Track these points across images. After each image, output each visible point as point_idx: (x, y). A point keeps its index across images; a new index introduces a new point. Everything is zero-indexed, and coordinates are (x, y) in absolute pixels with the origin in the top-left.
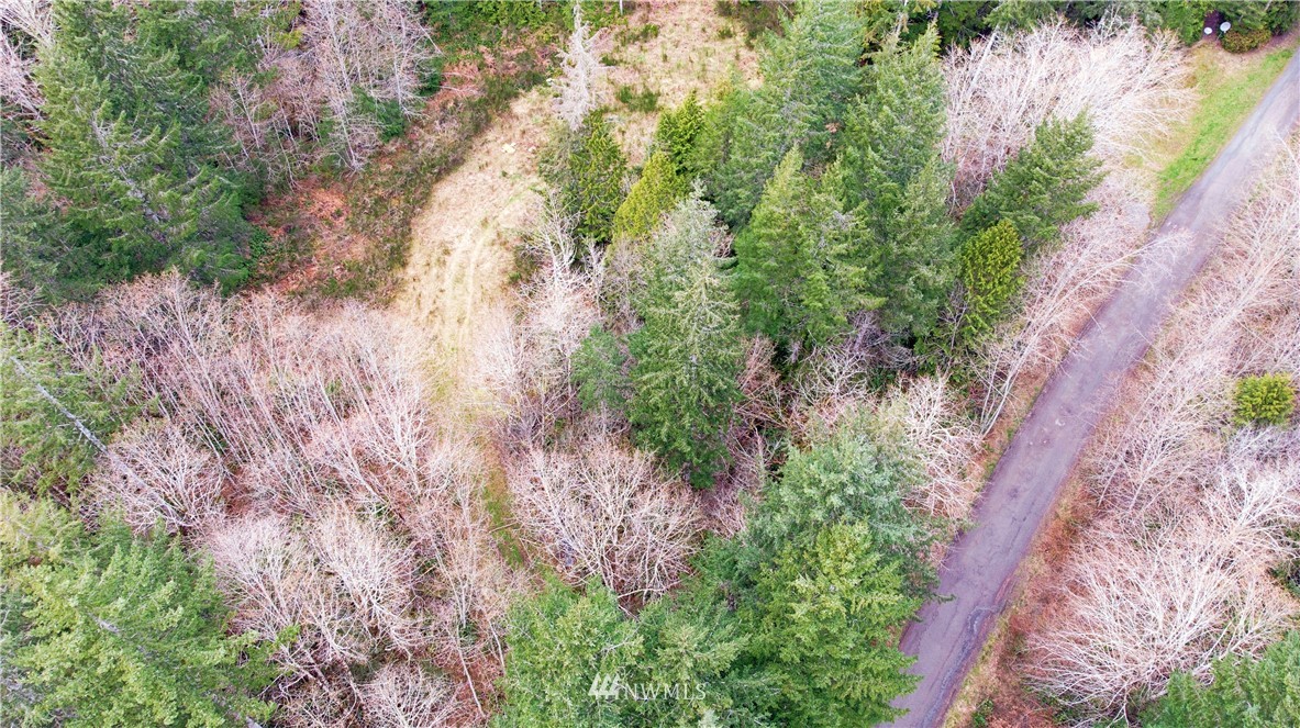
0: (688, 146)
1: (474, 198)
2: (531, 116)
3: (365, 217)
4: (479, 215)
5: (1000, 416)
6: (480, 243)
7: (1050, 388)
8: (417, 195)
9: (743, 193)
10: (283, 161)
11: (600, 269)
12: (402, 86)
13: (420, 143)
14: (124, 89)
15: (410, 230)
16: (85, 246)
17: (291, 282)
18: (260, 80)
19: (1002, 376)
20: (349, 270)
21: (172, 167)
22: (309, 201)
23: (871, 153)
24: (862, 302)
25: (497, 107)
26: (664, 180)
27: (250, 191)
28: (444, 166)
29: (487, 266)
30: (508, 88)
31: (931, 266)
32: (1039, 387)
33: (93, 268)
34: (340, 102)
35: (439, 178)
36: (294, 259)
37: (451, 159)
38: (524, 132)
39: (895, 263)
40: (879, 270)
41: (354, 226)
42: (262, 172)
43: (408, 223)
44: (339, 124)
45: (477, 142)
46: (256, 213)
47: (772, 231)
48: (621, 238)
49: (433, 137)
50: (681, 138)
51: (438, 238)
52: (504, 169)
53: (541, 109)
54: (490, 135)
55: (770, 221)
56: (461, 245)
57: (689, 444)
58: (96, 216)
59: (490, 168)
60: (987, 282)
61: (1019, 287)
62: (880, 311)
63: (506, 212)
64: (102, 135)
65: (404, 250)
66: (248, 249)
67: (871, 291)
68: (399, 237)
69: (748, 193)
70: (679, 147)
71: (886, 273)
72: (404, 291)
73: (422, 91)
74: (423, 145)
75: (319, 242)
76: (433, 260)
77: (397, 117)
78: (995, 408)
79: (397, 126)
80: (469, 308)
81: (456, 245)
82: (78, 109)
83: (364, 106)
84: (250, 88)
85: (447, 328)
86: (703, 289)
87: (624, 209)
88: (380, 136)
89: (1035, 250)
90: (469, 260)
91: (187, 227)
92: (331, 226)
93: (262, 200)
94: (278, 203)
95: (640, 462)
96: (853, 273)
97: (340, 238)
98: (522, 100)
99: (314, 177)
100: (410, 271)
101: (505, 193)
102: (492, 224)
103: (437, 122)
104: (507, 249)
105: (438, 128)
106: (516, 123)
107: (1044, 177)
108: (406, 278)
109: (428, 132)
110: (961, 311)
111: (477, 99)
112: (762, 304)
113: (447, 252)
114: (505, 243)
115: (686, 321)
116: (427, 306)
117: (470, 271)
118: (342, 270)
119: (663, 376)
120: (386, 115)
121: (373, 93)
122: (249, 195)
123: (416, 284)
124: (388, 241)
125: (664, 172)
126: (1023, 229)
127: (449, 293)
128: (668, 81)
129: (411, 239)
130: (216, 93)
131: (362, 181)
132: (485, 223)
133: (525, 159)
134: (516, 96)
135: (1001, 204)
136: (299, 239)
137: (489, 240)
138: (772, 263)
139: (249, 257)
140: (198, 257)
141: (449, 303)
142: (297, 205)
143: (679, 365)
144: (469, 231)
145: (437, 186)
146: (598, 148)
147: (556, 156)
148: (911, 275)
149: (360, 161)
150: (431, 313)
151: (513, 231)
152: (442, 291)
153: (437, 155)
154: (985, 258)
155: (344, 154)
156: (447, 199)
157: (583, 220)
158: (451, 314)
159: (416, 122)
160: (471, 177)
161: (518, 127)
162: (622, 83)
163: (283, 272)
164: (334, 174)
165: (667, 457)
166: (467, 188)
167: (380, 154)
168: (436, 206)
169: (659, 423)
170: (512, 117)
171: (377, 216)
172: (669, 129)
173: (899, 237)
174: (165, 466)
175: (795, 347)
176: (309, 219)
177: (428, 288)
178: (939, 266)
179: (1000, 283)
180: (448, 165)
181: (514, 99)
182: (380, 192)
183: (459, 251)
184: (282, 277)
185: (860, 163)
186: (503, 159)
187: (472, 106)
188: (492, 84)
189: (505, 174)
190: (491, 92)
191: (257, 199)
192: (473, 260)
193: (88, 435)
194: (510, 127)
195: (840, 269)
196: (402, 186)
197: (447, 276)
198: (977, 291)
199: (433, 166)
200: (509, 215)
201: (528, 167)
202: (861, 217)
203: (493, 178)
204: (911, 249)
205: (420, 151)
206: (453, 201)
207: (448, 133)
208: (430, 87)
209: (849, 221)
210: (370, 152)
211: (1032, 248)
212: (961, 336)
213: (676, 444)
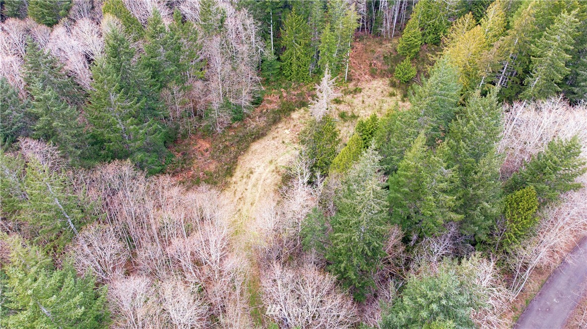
0: (370, 136)
1: (268, 151)
2: (299, 119)
3: (218, 153)
4: (269, 158)
5: (522, 291)
6: (267, 170)
7: (550, 281)
8: (243, 146)
9: (395, 158)
10: (187, 125)
11: (321, 186)
12: (245, 100)
13: (248, 125)
14: (126, 82)
15: (237, 161)
16: (95, 146)
17: (180, 177)
18: (184, 89)
19: (525, 267)
20: (207, 175)
21: (139, 117)
22: (195, 143)
23: (462, 143)
24: (452, 216)
25: (285, 113)
26: (357, 148)
27: (170, 136)
28: (257, 135)
29: (269, 181)
30: (291, 107)
31: (489, 203)
32: (544, 279)
33: (95, 156)
34: (216, 101)
35: (254, 140)
36: (183, 167)
37: (261, 133)
38: (295, 126)
39: (471, 199)
40: (462, 201)
41: (212, 157)
42: (177, 129)
43: (237, 158)
44: (214, 110)
45: (274, 127)
46: (171, 145)
47: (408, 174)
48: (333, 172)
49: (255, 123)
50: (367, 132)
51: (248, 166)
52: (284, 140)
53: (304, 117)
54: (280, 125)
55: (407, 168)
56: (258, 170)
57: (355, 275)
58: (102, 133)
59: (278, 139)
60: (518, 218)
61: (535, 222)
62: (461, 222)
63: (281, 158)
64: (113, 98)
65: (233, 169)
66: (164, 160)
67: (456, 212)
68: (232, 163)
69: (397, 158)
70: (366, 136)
71: (465, 204)
72: (229, 187)
73: (253, 103)
74: (249, 126)
75: (196, 161)
76: (245, 175)
77: (240, 113)
78: (519, 286)
79: (239, 116)
80: (257, 199)
81: (257, 170)
82: (105, 87)
83: (227, 105)
84: (180, 91)
85: (245, 207)
86: (372, 192)
87: (336, 160)
88: (231, 119)
89: (546, 204)
90: (261, 177)
91: (138, 143)
92: (202, 155)
93: (175, 140)
94: (181, 143)
95: (328, 280)
96: (449, 199)
97: (205, 161)
98: (296, 112)
99: (200, 133)
100: (234, 179)
101: (282, 150)
102: (274, 163)
103: (257, 117)
104: (279, 174)
105: (257, 120)
106: (292, 121)
107: (553, 167)
108: (231, 182)
109: (253, 121)
110: (502, 230)
111: (276, 109)
112: (400, 210)
113: (252, 173)
114: (278, 172)
115: (361, 207)
116: (238, 195)
117: (261, 182)
118: (203, 174)
119: (345, 235)
120: (236, 111)
121: (231, 100)
122: (170, 137)
123: (235, 185)
124: (226, 164)
125: (358, 144)
126: (539, 192)
127: (249, 191)
128: (363, 111)
129: (237, 165)
130: (165, 92)
131: (220, 138)
132: (271, 162)
133: (293, 137)
134: (294, 110)
135: (527, 178)
136: (187, 158)
137: (272, 170)
138: (407, 190)
139: (164, 164)
140: (140, 158)
141: (249, 195)
142: (190, 144)
143: (354, 231)
144: (263, 165)
145: (253, 144)
146: (328, 130)
147: (308, 133)
148: (479, 206)
149: (221, 128)
150: (240, 198)
151: (283, 167)
152: (246, 189)
153: (255, 130)
154: (518, 204)
155: (214, 124)
156: (256, 150)
157: (316, 163)
158: (249, 200)
159: (249, 116)
160: (268, 142)
161: (292, 123)
162: (342, 110)
163: (177, 172)
164: (209, 133)
165: (343, 281)
166: (266, 146)
167: (230, 127)
168: (250, 152)
169: (340, 262)
170: (291, 119)
171: (223, 153)
172: (362, 127)
173: (474, 186)
174: (102, 247)
175: (414, 237)
176: (193, 151)
177: (240, 188)
178: (493, 204)
179: (525, 219)
180: (259, 135)
181: (293, 111)
182: (227, 143)
183: (257, 173)
184: (176, 174)
185: (456, 148)
186: (284, 136)
187: (273, 112)
188: (284, 104)
189: (283, 142)
190: (283, 107)
191: (173, 139)
192: (263, 178)
193: (72, 227)
194: (289, 123)
195: (442, 197)
196: (237, 142)
197: (250, 183)
198: (511, 221)
199: (252, 135)
200: (283, 160)
201: (294, 140)
202: (455, 172)
203: (278, 143)
204: (480, 192)
205: (248, 128)
206: (259, 151)
207: (261, 122)
208: (257, 102)
209: (449, 173)
210: (225, 125)
211: (544, 203)
212: (501, 245)
213: (348, 274)
